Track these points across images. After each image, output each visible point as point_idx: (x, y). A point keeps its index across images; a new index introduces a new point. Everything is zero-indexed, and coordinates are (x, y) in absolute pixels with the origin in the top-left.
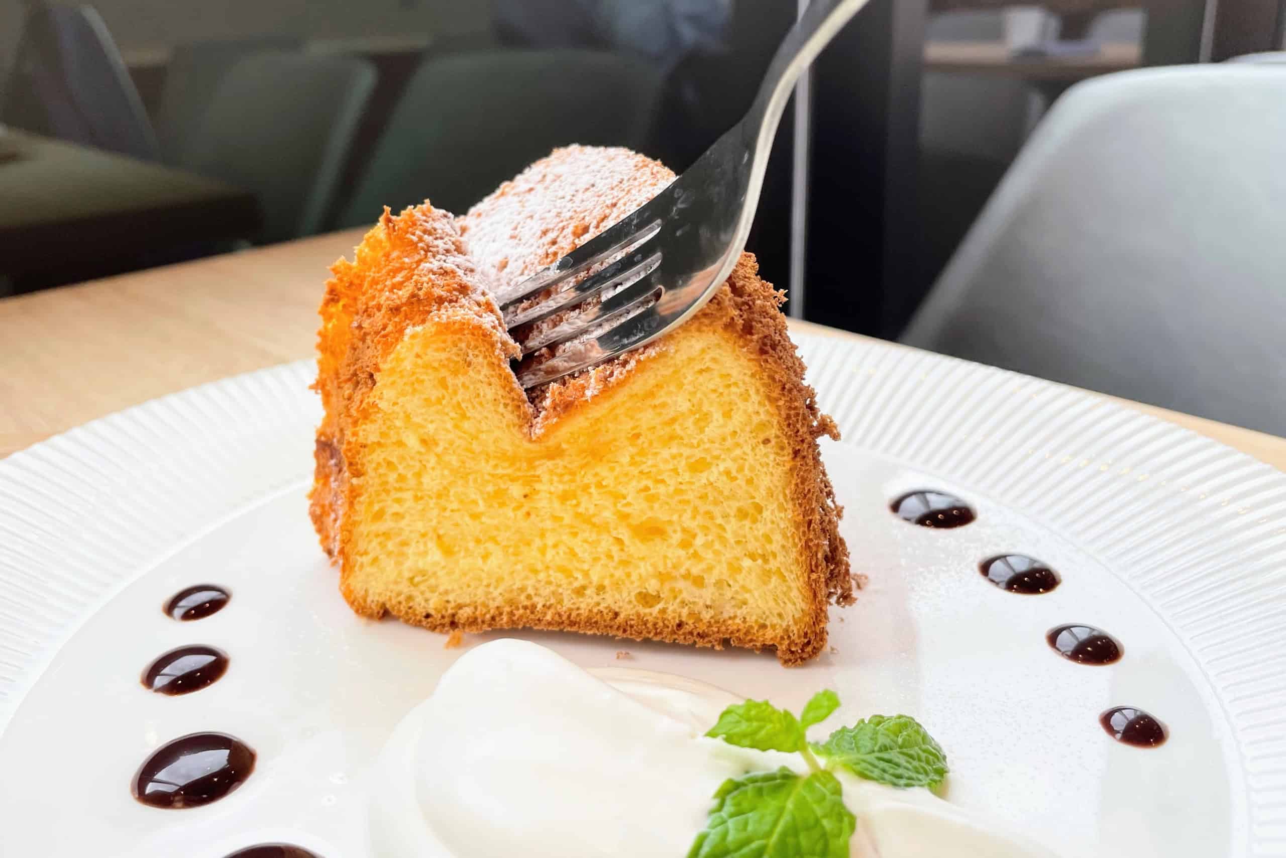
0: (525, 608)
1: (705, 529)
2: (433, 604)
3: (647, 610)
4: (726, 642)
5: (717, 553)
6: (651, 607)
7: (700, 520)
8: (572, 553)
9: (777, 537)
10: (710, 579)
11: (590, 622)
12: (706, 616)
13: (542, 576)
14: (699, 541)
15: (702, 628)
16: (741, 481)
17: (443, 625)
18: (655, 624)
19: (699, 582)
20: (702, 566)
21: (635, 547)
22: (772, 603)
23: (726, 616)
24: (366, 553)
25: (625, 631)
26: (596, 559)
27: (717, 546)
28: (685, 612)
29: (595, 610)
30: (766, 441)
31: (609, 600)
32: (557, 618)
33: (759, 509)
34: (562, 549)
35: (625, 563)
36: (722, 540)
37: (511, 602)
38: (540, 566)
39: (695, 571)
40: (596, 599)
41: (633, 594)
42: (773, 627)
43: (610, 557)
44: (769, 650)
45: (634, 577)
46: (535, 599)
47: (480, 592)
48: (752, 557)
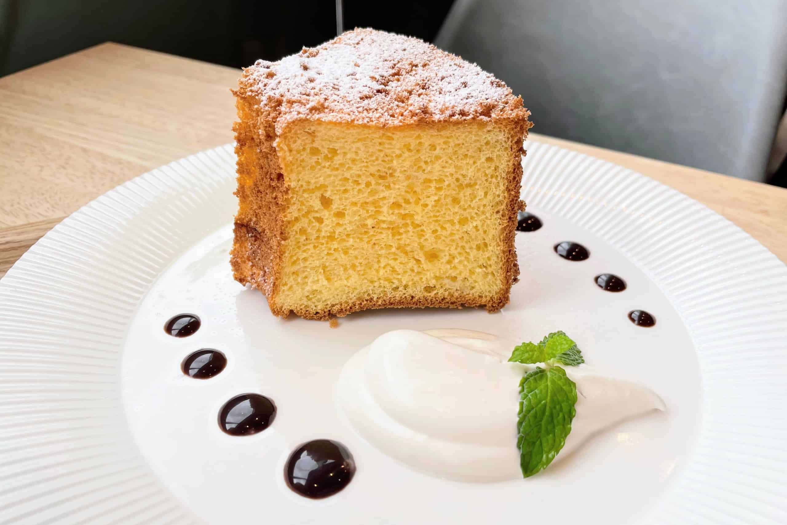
0: (367, 300)
1: (460, 254)
2: (320, 307)
3: (429, 294)
4: (462, 305)
5: (464, 266)
6: (430, 292)
7: (459, 250)
8: (394, 271)
9: (494, 258)
10: (460, 278)
11: (400, 302)
12: (456, 294)
13: (376, 284)
14: (456, 261)
15: (454, 300)
16: (481, 231)
17: (325, 316)
18: (431, 300)
19: (454, 279)
20: (458, 272)
21: (425, 265)
22: (487, 287)
23: (465, 293)
25: (417, 304)
26: (405, 272)
27: (466, 263)
28: (446, 294)
29: (403, 297)
30: (498, 212)
31: (410, 291)
32: (384, 303)
33: (486, 245)
34: (388, 269)
35: (419, 273)
36: (467, 259)
37: (359, 299)
38: (376, 279)
39: (453, 275)
40: (404, 291)
41: (423, 288)
42: (486, 297)
43: (413, 270)
44: (482, 307)
45: (424, 279)
46: (372, 295)
47: (344, 296)
48: (480, 267)
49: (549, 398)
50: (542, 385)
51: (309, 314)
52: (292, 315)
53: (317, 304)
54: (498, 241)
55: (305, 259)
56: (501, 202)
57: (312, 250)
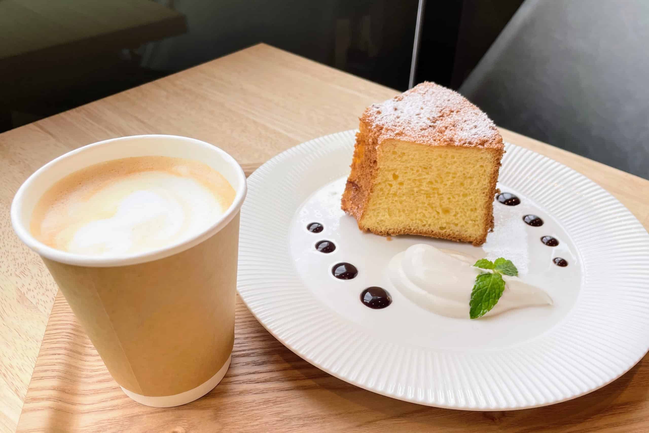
0: (408, 229)
1: (461, 212)
2: (383, 229)
3: (441, 231)
4: (460, 240)
5: (463, 219)
6: (442, 230)
7: (461, 210)
8: (424, 216)
9: (480, 217)
10: (460, 225)
11: (425, 233)
12: (457, 233)
13: (414, 222)
14: (459, 215)
15: (455, 236)
16: (474, 202)
17: (385, 234)
18: (442, 235)
19: (456, 225)
20: (459, 221)
21: (441, 215)
22: (474, 232)
23: (461, 234)
24: (368, 215)
25: (434, 235)
26: (430, 217)
27: (464, 217)
28: (451, 232)
29: (428, 230)
30: (484, 193)
31: (432, 228)
32: (416, 232)
33: (476, 209)
34: (422, 214)
35: (438, 219)
36: (465, 215)
37: (404, 228)
38: (414, 219)
39: (456, 222)
40: (428, 228)
41: (439, 227)
42: (473, 237)
43: (434, 217)
44: (470, 243)
45: (440, 223)
46: (411, 227)
47: (396, 226)
48: (472, 220)
49: (490, 286)
50: (488, 279)
51: (377, 232)
52: (369, 231)
53: (382, 227)
54: (483, 208)
55: (380, 204)
56: (486, 188)
57: (384, 200)
